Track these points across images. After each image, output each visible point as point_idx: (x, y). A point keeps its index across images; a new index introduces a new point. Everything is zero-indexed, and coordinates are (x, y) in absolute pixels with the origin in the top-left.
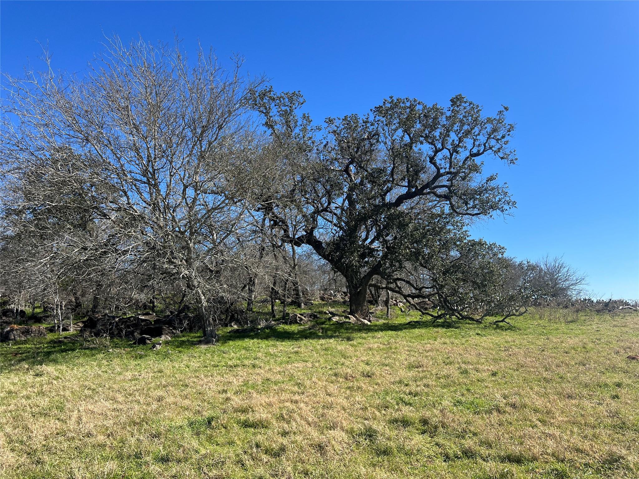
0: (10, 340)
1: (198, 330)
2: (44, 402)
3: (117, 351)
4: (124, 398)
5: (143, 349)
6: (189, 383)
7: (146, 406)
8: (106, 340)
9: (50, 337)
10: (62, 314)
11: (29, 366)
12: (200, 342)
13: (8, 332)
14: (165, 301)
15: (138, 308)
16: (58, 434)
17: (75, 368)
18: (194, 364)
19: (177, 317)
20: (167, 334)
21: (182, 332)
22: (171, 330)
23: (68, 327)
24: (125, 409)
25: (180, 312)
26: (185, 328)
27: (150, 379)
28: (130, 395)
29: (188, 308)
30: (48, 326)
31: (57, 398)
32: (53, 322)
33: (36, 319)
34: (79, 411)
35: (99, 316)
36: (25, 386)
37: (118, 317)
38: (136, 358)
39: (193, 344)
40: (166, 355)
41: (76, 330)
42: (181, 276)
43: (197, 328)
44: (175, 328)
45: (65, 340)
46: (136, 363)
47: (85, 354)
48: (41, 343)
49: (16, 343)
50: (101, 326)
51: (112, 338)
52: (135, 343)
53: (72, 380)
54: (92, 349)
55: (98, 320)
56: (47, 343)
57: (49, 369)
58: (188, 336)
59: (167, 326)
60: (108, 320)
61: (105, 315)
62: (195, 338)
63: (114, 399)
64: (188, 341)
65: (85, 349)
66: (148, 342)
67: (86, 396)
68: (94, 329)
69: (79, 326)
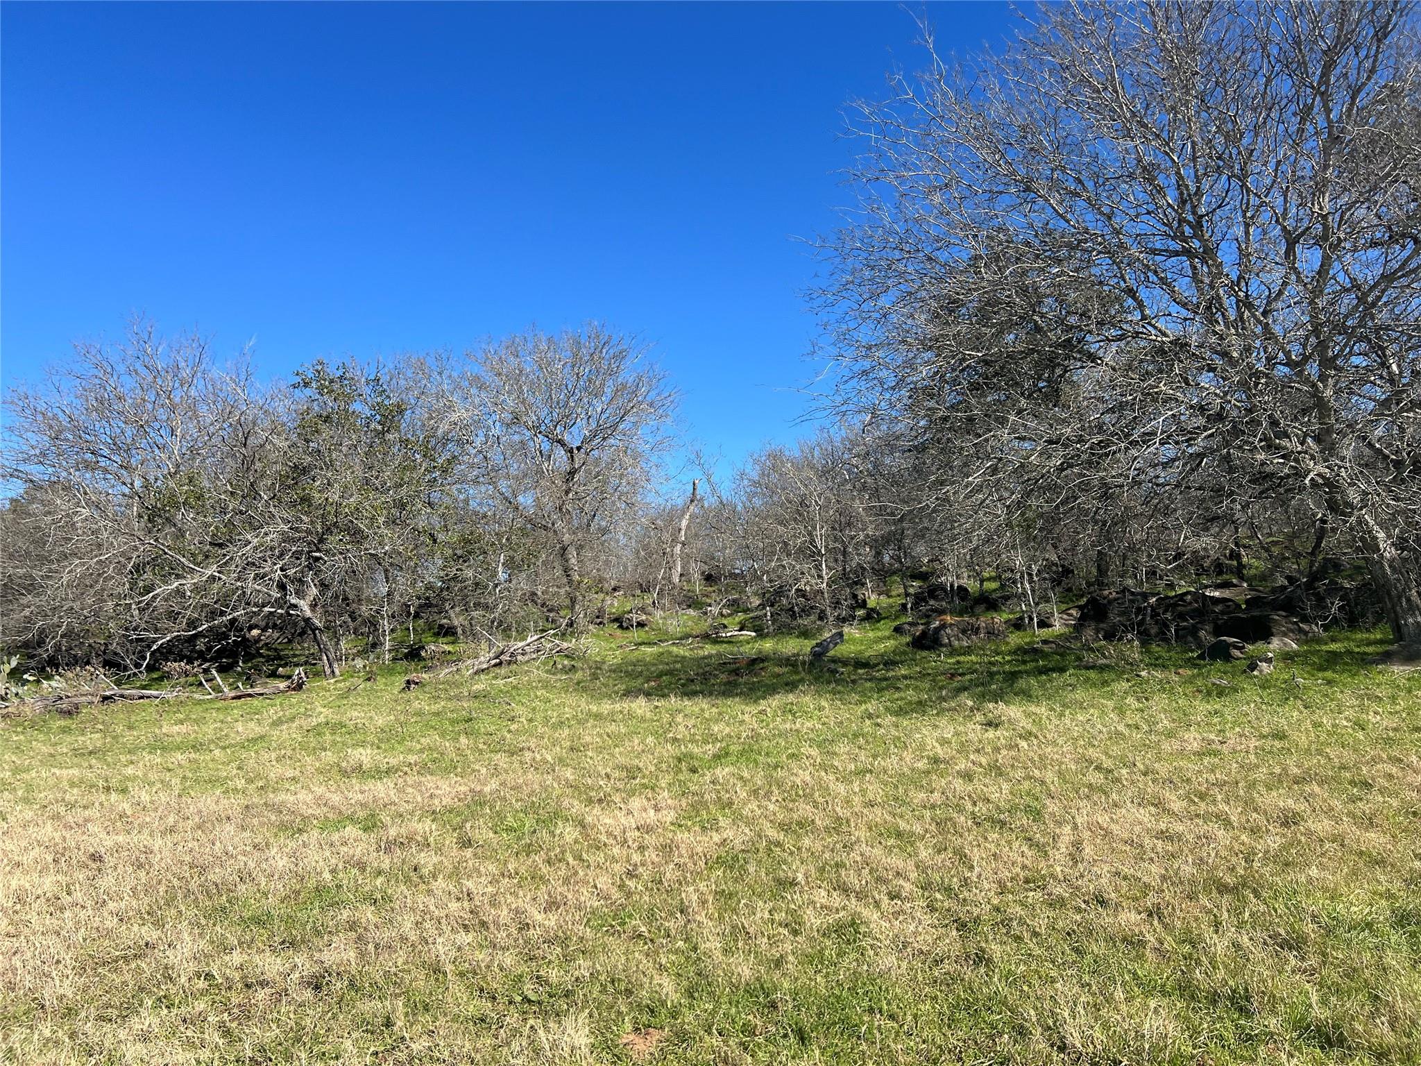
0: (942, 645)
1: (1374, 624)
2: (1000, 792)
3: (1158, 674)
4: (1185, 804)
5: (1225, 673)
6: (1373, 779)
7: (1249, 836)
8: (1133, 649)
9: (1015, 639)
10: (1033, 591)
11: (974, 702)
12: (1386, 658)
13: (937, 630)
14: (1267, 550)
15: (1202, 571)
16: (1027, 881)
17: (1067, 712)
18: (1379, 719)
19: (1307, 590)
20: (1285, 635)
21: (1326, 628)
22: (1296, 623)
23: (1048, 618)
24: (1190, 837)
25: (1314, 577)
26: (1335, 618)
27: (1252, 757)
28: (1202, 797)
29: (1337, 566)
30: (1011, 616)
31: (1026, 785)
32: (1018, 609)
33: (989, 602)
34: (1075, 827)
35: (1110, 593)
36: (963, 749)
37: (1154, 595)
38: (1209, 694)
39: (1365, 661)
40: (1290, 692)
41: (1067, 625)
42: (1307, 481)
43: (1371, 618)
44: (1305, 619)
45: (1046, 648)
46: (1209, 707)
47: (1087, 680)
48: (998, 654)
49: (954, 652)
50: (1119, 615)
51: (1144, 644)
52: (1201, 657)
53: (1060, 742)
54: (1102, 668)
55: (1110, 602)
56: (1010, 653)
57: (1012, 711)
58: (1348, 639)
59: (1284, 614)
60: (1132, 601)
61: (1123, 591)
62: (1369, 643)
63: (1158, 804)
64: (1349, 652)
65: (1087, 668)
66: (1237, 653)
67: (1090, 786)
68: (1103, 622)
69: (1072, 615)
